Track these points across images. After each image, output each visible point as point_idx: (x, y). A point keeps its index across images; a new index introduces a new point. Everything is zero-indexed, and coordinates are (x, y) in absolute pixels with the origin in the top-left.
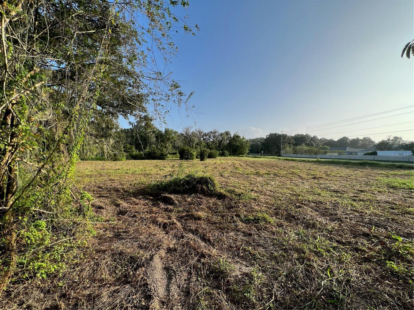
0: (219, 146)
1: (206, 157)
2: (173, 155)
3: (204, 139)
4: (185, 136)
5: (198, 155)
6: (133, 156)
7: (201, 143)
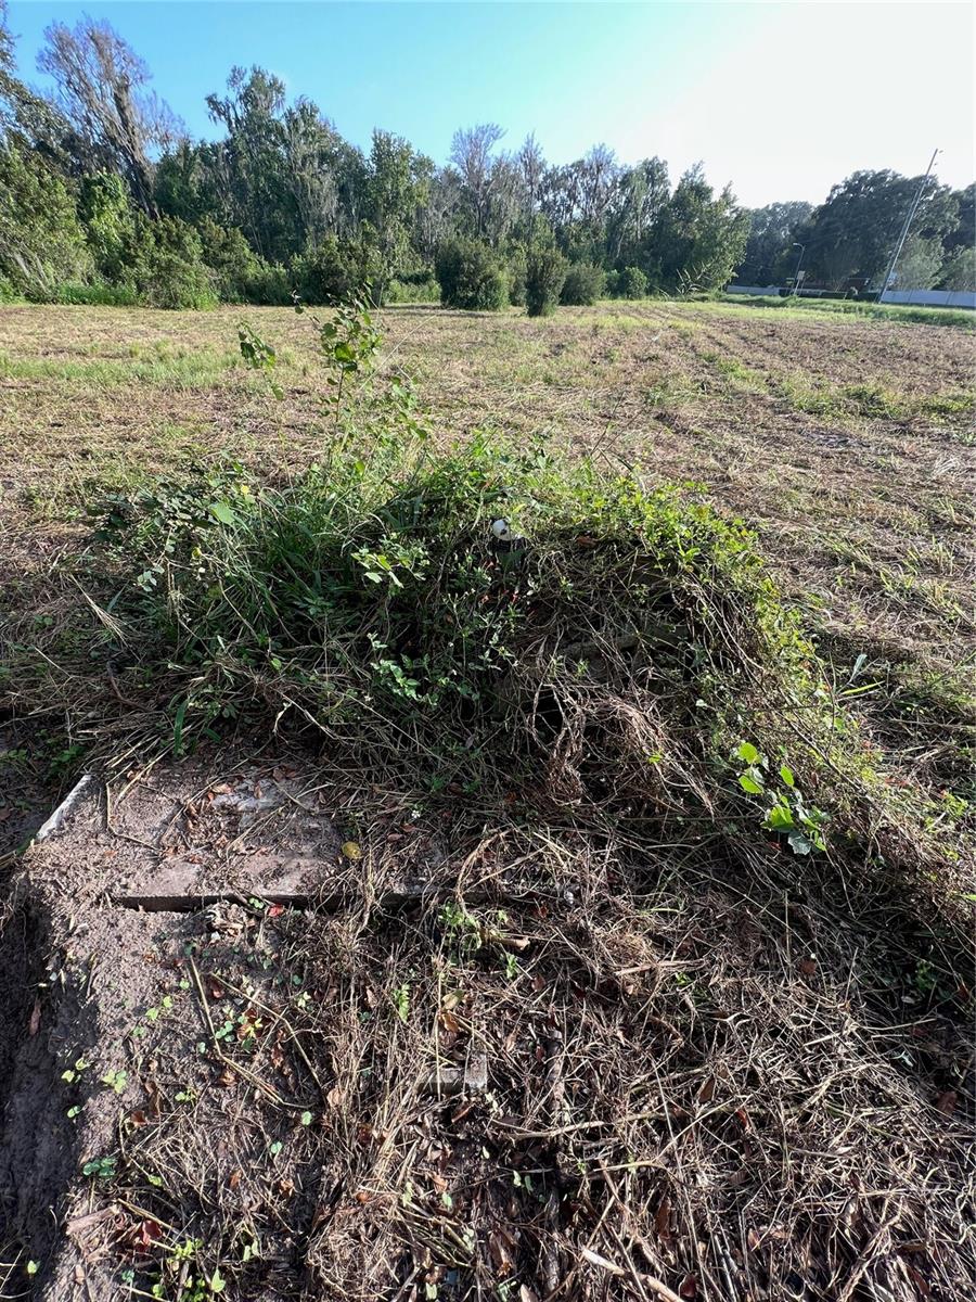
0: (610, 245)
1: (553, 296)
2: (413, 288)
3: (546, 207)
4: (465, 190)
5: (517, 287)
6: (248, 286)
7: (534, 230)
